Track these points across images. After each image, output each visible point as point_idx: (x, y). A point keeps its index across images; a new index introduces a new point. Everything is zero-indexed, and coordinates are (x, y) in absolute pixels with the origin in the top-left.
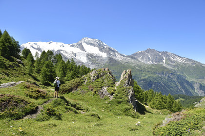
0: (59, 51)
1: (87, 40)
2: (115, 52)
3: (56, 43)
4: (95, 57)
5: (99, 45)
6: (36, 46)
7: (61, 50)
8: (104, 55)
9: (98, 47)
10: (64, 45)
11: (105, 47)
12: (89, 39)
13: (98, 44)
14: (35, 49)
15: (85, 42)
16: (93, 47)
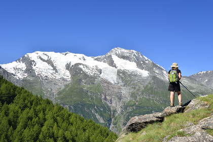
0: (77, 65)
1: (120, 50)
2: (162, 69)
3: (74, 54)
4: (130, 76)
5: (138, 58)
6: (46, 58)
7: (80, 64)
8: (145, 73)
9: (135, 61)
10: (86, 57)
11: (147, 62)
12: (123, 50)
13: (136, 57)
14: (44, 60)
15: (116, 55)
16: (128, 61)
